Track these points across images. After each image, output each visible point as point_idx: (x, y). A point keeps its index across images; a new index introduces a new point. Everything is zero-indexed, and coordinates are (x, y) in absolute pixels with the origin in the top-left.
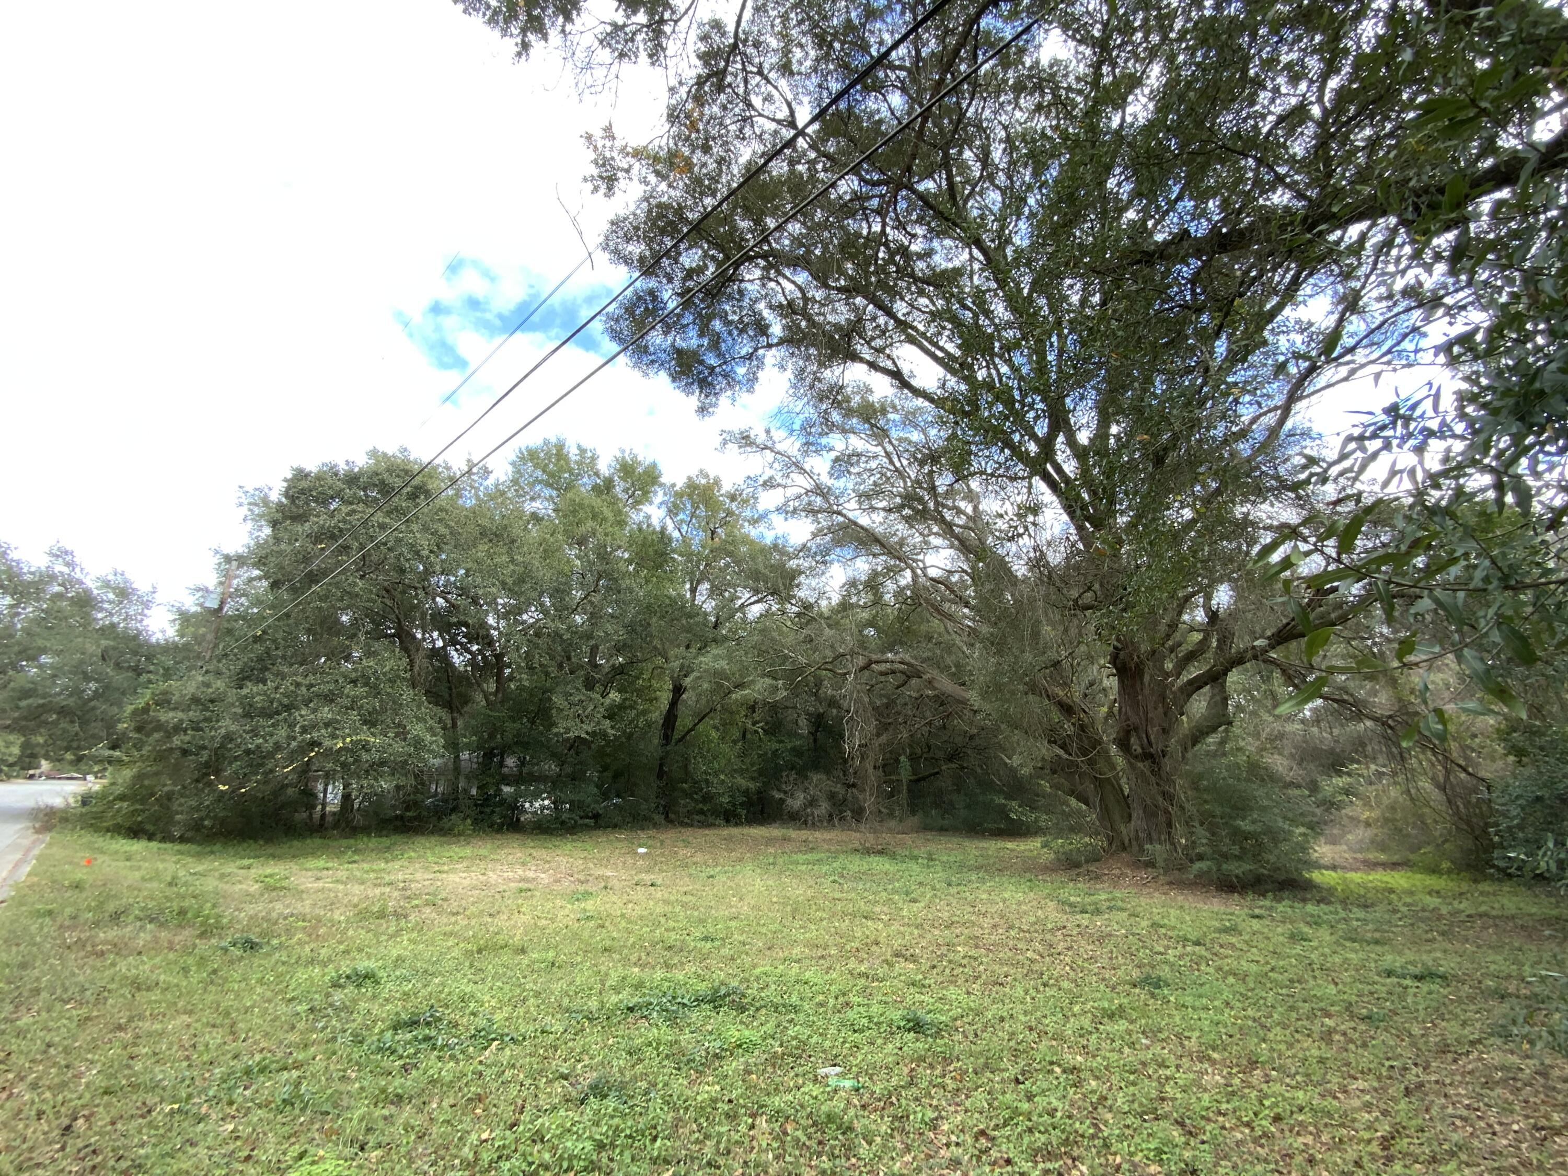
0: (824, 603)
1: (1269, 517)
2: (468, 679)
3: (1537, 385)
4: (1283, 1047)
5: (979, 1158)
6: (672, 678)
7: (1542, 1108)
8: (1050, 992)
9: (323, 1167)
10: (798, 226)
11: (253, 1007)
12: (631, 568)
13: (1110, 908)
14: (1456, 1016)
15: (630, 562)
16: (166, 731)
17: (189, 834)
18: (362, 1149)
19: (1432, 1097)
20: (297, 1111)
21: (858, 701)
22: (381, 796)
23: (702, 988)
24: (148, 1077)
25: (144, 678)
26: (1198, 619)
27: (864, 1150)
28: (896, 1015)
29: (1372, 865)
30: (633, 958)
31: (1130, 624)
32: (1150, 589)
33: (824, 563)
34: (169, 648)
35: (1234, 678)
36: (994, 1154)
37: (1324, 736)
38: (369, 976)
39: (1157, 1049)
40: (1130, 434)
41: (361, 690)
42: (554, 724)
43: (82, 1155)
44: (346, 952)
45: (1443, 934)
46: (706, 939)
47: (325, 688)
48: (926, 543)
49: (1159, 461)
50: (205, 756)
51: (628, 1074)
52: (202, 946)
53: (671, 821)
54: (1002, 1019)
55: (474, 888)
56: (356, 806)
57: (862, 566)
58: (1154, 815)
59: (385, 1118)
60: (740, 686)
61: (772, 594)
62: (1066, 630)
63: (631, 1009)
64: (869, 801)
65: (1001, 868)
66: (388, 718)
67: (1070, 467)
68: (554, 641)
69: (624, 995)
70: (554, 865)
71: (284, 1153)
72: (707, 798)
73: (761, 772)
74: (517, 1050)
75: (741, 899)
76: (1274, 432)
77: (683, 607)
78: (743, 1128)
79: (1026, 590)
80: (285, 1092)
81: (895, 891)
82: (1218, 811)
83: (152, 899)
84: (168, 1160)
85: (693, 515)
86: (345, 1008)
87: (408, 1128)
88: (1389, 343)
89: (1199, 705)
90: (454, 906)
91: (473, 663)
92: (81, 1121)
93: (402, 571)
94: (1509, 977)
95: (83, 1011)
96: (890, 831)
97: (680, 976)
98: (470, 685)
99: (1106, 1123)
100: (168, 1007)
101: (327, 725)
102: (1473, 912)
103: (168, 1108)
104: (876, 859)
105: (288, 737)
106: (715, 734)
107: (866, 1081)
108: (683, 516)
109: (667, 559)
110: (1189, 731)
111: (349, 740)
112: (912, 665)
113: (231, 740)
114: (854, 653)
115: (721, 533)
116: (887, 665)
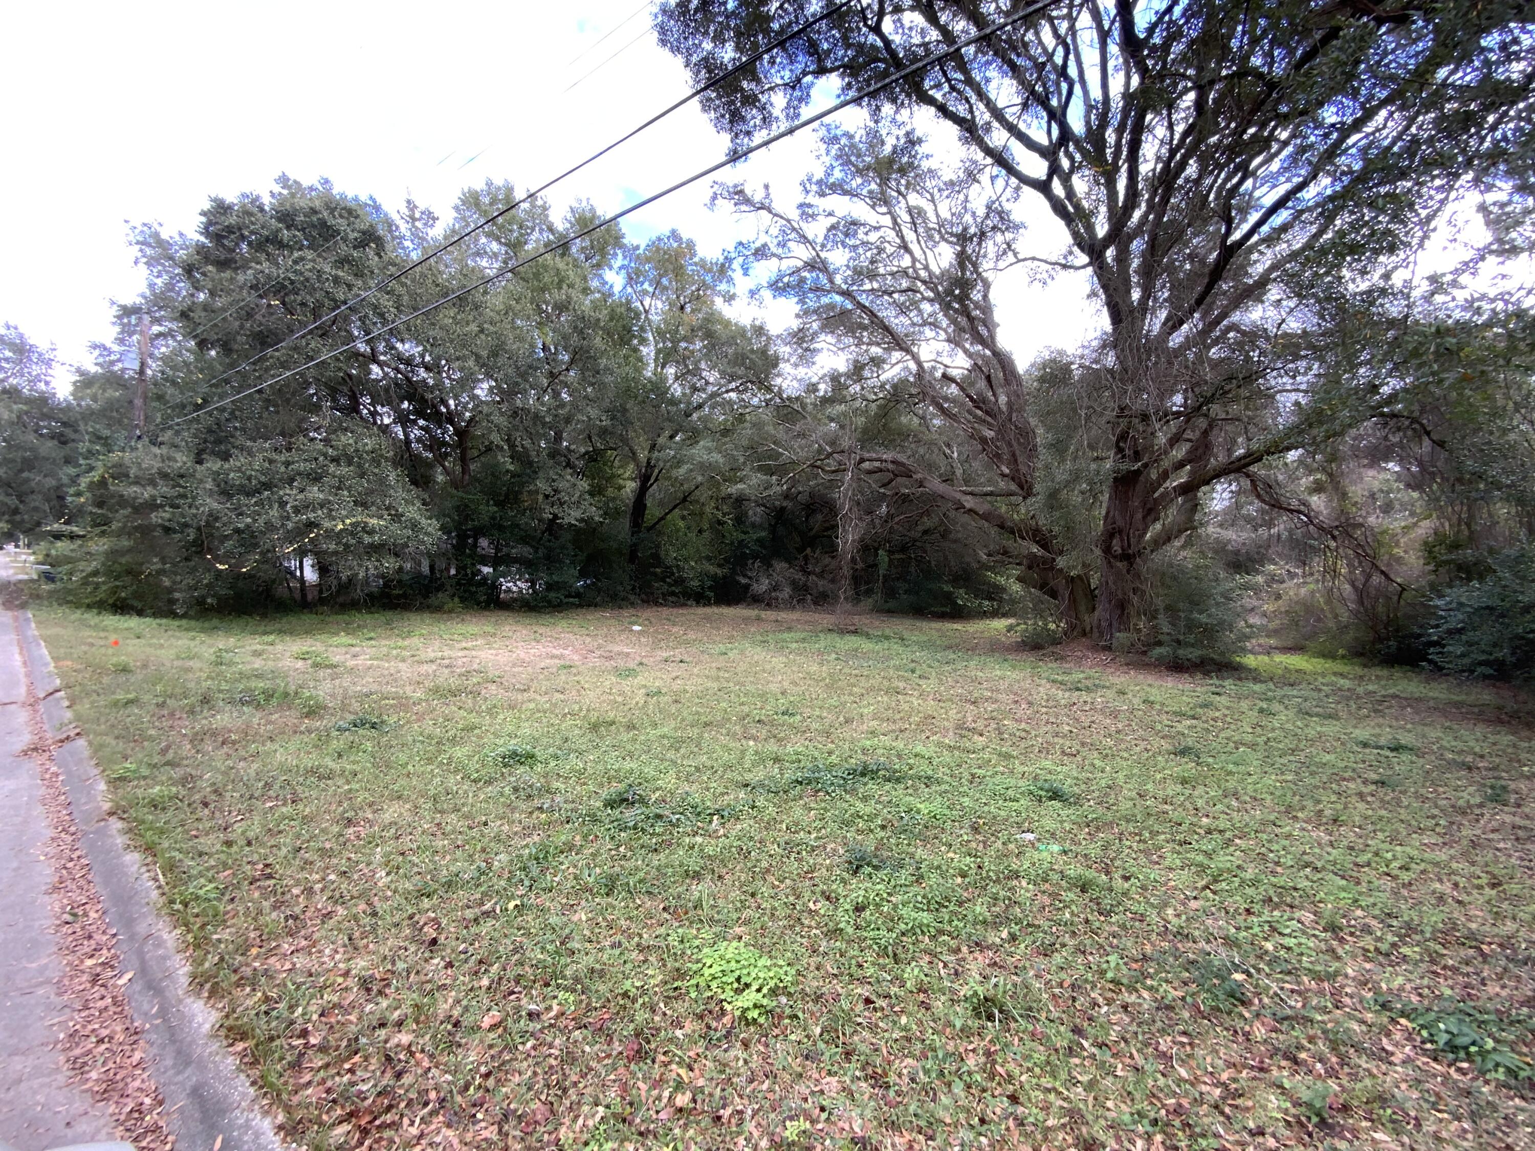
16: (138, 507)
17: (194, 611)
21: (853, 499)
22: (387, 576)
28: (1027, 785)
29: (1268, 649)
41: (344, 470)
50: (192, 535)
53: (647, 602)
58: (1120, 607)
60: (732, 480)
61: (752, 383)
63: (800, 783)
64: (841, 589)
65: (970, 648)
72: (680, 581)
73: (728, 560)
101: (321, 506)
103: (511, 906)
104: (853, 638)
105: (282, 517)
106: (681, 524)
107: (1067, 846)
108: (646, 286)
109: (634, 336)
110: (1159, 535)
111: (348, 521)
112: (903, 464)
113: (217, 519)
114: (851, 451)
115: (688, 309)
116: (877, 464)
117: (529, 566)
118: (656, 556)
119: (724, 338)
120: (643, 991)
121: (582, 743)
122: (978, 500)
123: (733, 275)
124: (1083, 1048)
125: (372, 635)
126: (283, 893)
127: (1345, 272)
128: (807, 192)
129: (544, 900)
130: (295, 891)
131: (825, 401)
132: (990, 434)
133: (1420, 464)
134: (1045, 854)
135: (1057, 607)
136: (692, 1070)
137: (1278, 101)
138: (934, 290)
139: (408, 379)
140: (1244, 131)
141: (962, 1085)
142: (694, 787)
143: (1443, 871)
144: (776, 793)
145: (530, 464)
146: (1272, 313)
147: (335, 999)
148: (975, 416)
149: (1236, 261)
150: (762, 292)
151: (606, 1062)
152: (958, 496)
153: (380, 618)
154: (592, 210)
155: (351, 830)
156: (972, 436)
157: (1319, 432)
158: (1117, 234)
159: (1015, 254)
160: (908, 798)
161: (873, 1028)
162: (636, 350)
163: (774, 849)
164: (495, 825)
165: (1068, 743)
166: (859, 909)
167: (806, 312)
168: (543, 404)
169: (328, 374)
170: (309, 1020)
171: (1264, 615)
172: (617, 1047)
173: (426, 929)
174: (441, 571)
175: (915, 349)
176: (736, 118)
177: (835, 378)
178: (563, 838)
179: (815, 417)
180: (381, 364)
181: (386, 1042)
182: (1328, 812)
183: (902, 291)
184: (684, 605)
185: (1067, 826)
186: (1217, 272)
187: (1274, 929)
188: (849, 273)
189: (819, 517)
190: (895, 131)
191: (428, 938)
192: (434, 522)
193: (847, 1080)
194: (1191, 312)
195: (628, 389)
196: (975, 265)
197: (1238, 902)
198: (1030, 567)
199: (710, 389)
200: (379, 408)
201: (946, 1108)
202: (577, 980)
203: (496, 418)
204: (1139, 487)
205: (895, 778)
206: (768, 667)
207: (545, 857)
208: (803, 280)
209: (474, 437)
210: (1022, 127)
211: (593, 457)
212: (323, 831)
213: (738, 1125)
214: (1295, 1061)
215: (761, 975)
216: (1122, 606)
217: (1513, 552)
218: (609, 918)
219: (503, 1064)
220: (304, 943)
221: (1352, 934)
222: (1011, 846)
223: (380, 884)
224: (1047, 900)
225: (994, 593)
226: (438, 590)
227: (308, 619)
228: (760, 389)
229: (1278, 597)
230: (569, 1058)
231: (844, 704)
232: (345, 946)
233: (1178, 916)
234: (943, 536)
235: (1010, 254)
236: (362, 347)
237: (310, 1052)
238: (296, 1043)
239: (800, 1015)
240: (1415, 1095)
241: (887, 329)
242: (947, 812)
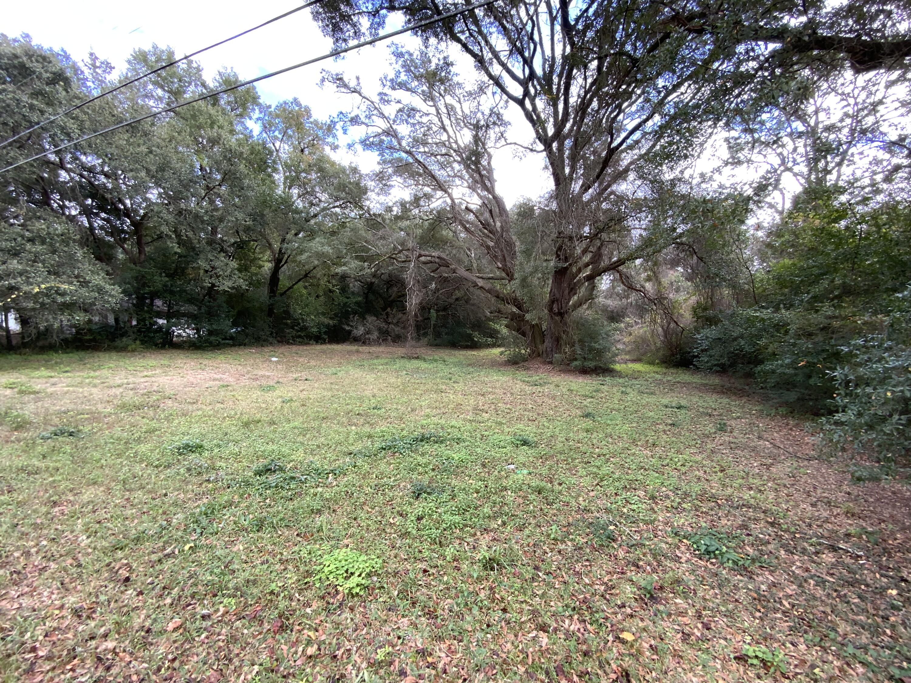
13: (544, 383)
21: (415, 279)
28: (511, 439)
38: (199, 447)
61: (349, 203)
64: (410, 332)
73: (337, 315)
85: (284, 134)
103: (187, 547)
104: (416, 361)
106: (304, 291)
107: (531, 470)
108: (277, 133)
109: (268, 166)
110: (576, 302)
111: (43, 286)
112: (444, 259)
114: (413, 250)
115: (306, 152)
116: (429, 258)
117: (194, 318)
118: (287, 312)
119: (331, 173)
120: (284, 588)
121: (238, 436)
122: (485, 281)
123: (337, 133)
124: (539, 577)
125: (68, 369)
126: (7, 557)
127: (664, 167)
128: (384, 86)
129: (213, 540)
130: (16, 554)
131: (397, 218)
132: (491, 244)
133: (692, 268)
134: (520, 475)
135: (526, 341)
136: (317, 631)
137: (637, 72)
138: (460, 156)
139: (91, 183)
140: (620, 87)
141: (477, 608)
142: (316, 458)
143: (700, 466)
144: (369, 456)
145: (194, 249)
146: (630, 187)
147: (55, 624)
148: (484, 233)
149: (615, 157)
150: (356, 145)
151: (259, 637)
152: (475, 279)
153: (75, 356)
154: (235, 75)
155: (57, 509)
156: (482, 245)
157: (650, 250)
158: (558, 135)
159: (506, 140)
160: (447, 452)
161: (428, 586)
162: (270, 176)
163: (368, 490)
164: (172, 496)
165: (531, 414)
166: (419, 519)
167: (384, 162)
168: (202, 208)
169: (24, 175)
170: (37, 640)
171: (624, 343)
172: (266, 626)
173: (120, 572)
174: (125, 322)
175: (450, 191)
176: (336, 29)
177: (403, 204)
178: (226, 498)
179: (391, 228)
180: (68, 171)
181: (96, 648)
182: (650, 441)
183: (442, 155)
185: (531, 459)
186: (606, 162)
187: (627, 502)
188: (410, 140)
189: (395, 289)
190: (438, 55)
191: (123, 577)
192: (117, 287)
193: (413, 618)
194: (594, 182)
195: (265, 201)
196: (484, 144)
197: (611, 490)
198: (512, 320)
199: (322, 205)
200: (67, 203)
201: (469, 623)
202: (237, 589)
203: (165, 215)
204: (567, 276)
205: (440, 441)
206: (364, 381)
207: (212, 512)
208: (382, 141)
209: (147, 228)
210: (509, 65)
211: (241, 246)
212: (35, 511)
213: (347, 658)
214: (638, 567)
215: (361, 566)
216: (558, 340)
217: (729, 312)
218: (260, 545)
219: (185, 651)
220: (27, 589)
221: (661, 500)
222: (503, 473)
223: (82, 545)
224: (521, 501)
225: (493, 334)
226: (122, 335)
227: (13, 358)
228: (355, 207)
229: (630, 334)
230: (233, 639)
231: (410, 401)
232: (58, 589)
233: (584, 501)
234: (466, 302)
235: (503, 139)
236: (53, 157)
237: (40, 661)
238: (27, 656)
239: (385, 586)
240: (693, 578)
241: (433, 177)
242: (469, 457)
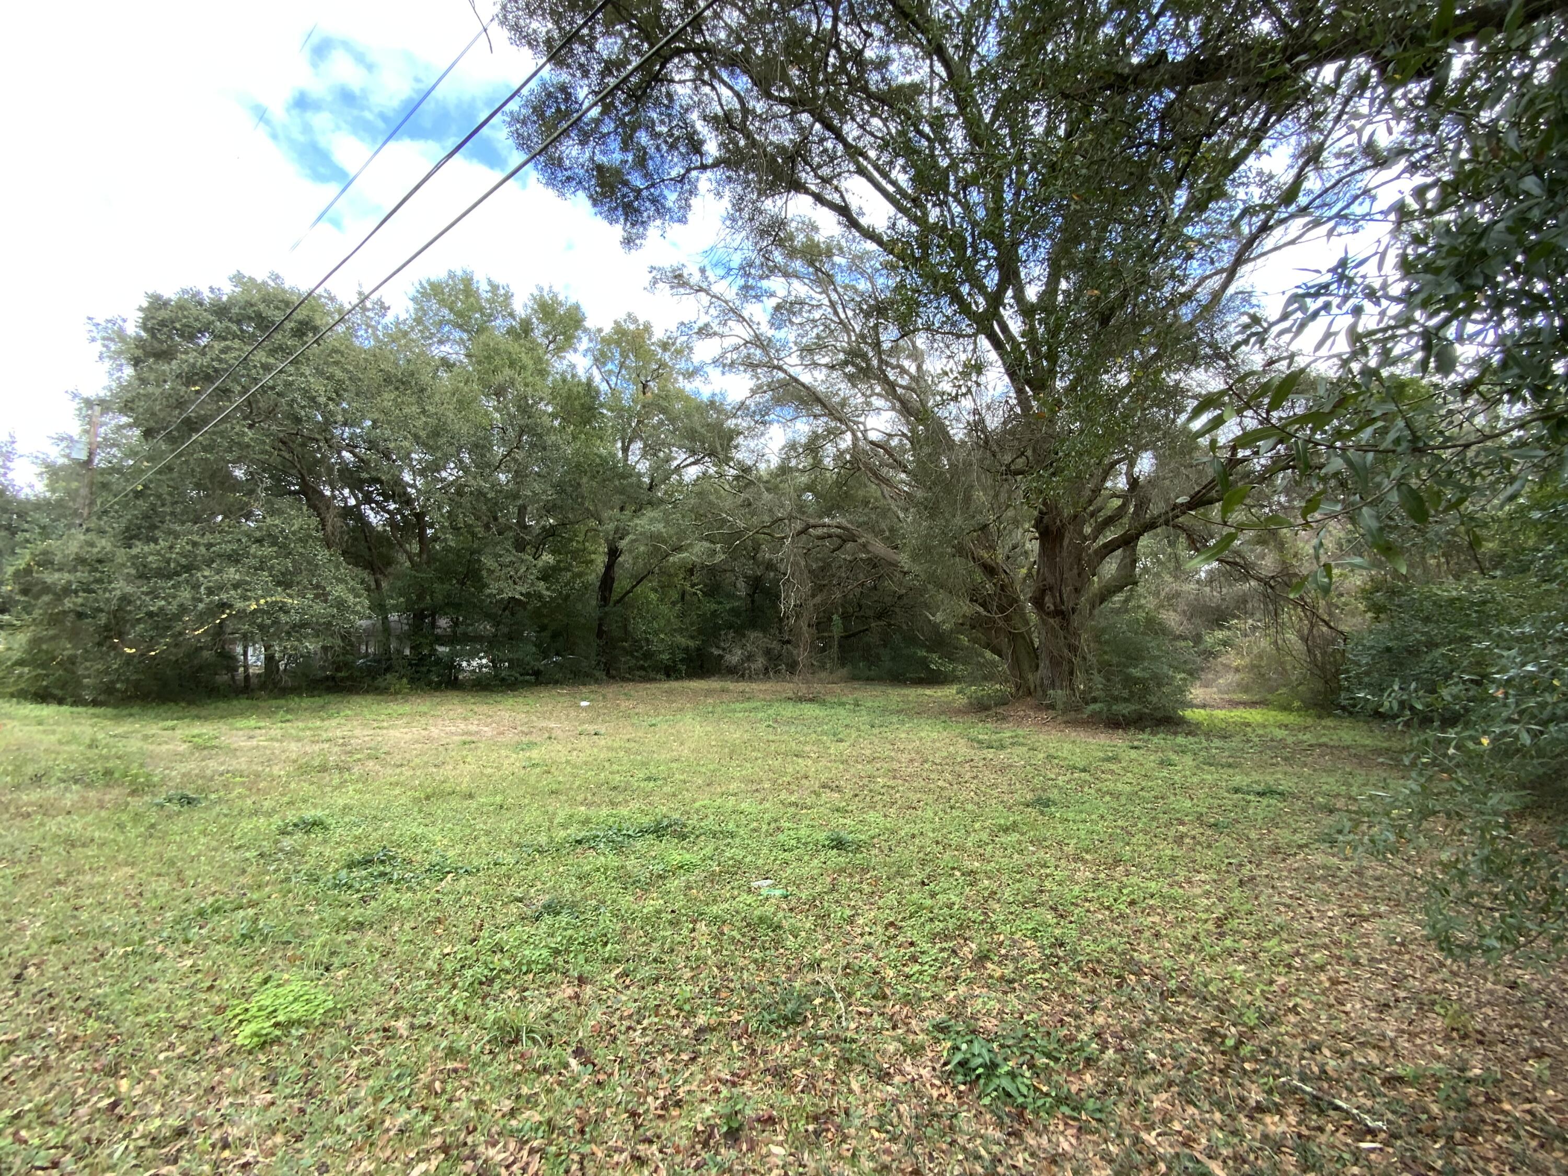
0: (762, 466)
1: (1199, 385)
2: (388, 539)
3: (1483, 244)
4: (1143, 849)
5: (887, 943)
6: (607, 540)
7: (1355, 900)
8: (955, 813)
9: (289, 988)
10: (736, 13)
11: (199, 856)
12: (556, 423)
13: (1013, 744)
14: (1289, 825)
15: (554, 416)
16: (55, 594)
17: (102, 698)
18: (327, 970)
19: (1261, 888)
20: (257, 944)
21: (796, 564)
22: (308, 656)
23: (646, 821)
24: (96, 925)
25: (19, 537)
26: (1120, 486)
27: (790, 942)
28: (822, 836)
29: (1235, 704)
30: (580, 798)
31: (1058, 488)
32: (1080, 454)
33: (764, 423)
34: (40, 505)
35: (1144, 542)
36: (901, 939)
37: (1213, 595)
38: (317, 824)
39: (1041, 854)
40: (1079, 290)
41: (268, 550)
42: (486, 586)
43: (37, 998)
44: (291, 803)
45: (1286, 759)
46: (649, 779)
47: (229, 548)
48: (868, 404)
49: (1105, 320)
50: (103, 619)
51: (579, 896)
52: (136, 803)
53: (613, 677)
54: (913, 836)
55: (417, 742)
56: (282, 668)
57: (803, 428)
58: (1059, 664)
59: (348, 942)
60: (678, 549)
61: (710, 455)
62: (996, 496)
63: (579, 842)
64: (802, 655)
65: (919, 712)
66: (303, 579)
67: (1016, 326)
68: (477, 500)
69: (571, 830)
70: (497, 719)
71: (248, 980)
72: (648, 655)
73: (700, 631)
74: (472, 880)
75: (682, 744)
76: (1216, 296)
77: (615, 467)
78: (685, 932)
79: (962, 455)
80: (244, 927)
81: (825, 733)
82: (1115, 660)
83: (73, 761)
84: (128, 996)
85: (622, 365)
86: (295, 852)
87: (371, 949)
88: (1340, 205)
89: (1110, 567)
90: (398, 759)
91: (391, 522)
92: (32, 969)
93: (298, 420)
94: (1339, 795)
95: (18, 869)
96: (821, 681)
97: (624, 811)
98: (391, 545)
99: (994, 912)
100: (107, 860)
101: (236, 586)
102: (1313, 742)
105: (193, 599)
106: (654, 596)
108: (611, 366)
110: (1098, 591)
111: (264, 601)
112: (848, 529)
113: (129, 603)
114: (791, 518)
115: (653, 386)
116: (824, 530)
118: (624, 630)
125: (289, 717)
166: (496, 951)
176: (629, 210)
184: (653, 680)
199: (673, 463)
215: (297, 1009)
226: (388, 670)
241: (820, 400)
